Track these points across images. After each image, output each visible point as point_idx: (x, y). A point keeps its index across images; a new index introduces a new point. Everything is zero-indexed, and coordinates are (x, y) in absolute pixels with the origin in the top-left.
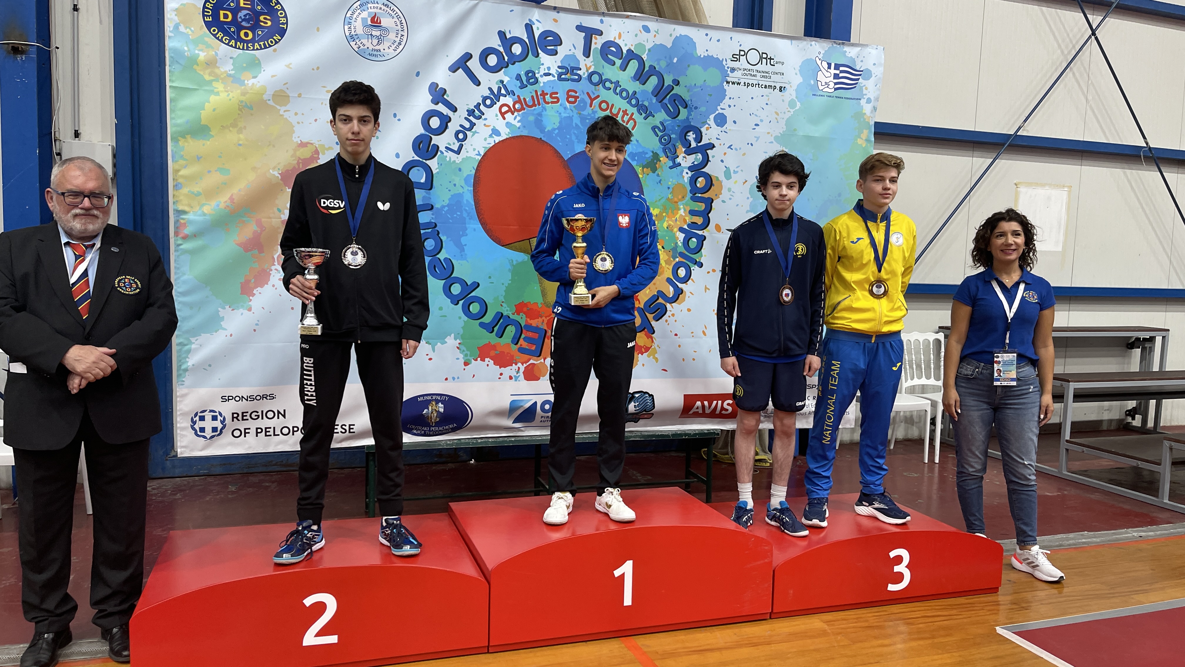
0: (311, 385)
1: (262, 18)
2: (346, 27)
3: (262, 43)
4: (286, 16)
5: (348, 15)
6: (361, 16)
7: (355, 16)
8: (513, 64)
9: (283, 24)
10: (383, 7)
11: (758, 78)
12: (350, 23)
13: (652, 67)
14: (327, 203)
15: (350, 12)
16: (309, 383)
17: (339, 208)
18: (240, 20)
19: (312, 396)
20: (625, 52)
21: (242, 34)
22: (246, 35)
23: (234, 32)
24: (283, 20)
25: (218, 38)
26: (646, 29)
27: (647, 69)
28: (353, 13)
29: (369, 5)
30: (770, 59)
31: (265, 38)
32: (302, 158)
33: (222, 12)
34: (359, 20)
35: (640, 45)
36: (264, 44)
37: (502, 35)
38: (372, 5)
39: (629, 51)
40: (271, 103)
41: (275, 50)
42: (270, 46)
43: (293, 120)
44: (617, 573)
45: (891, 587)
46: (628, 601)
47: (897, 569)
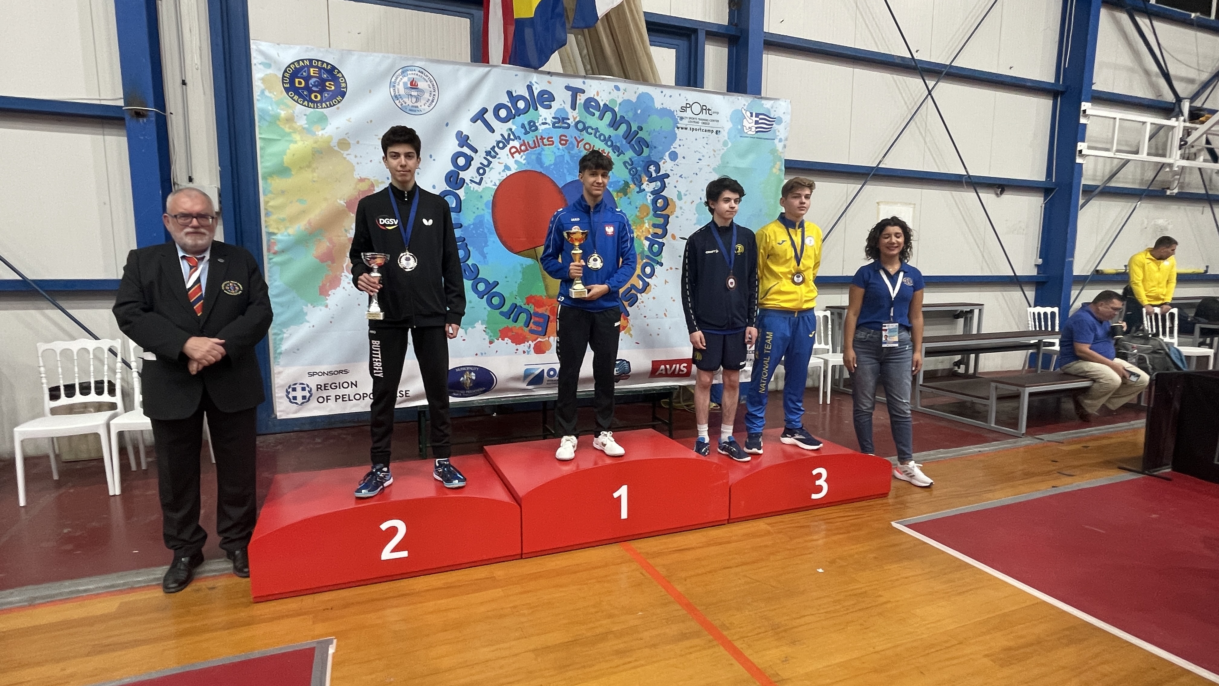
0: (378, 361)
1: (327, 84)
2: (392, 89)
3: (328, 103)
4: (345, 82)
5: (393, 80)
6: (403, 80)
7: (398, 81)
8: (519, 116)
9: (343, 88)
10: (419, 74)
11: (700, 124)
12: (394, 86)
13: (622, 117)
14: (385, 221)
15: (394, 78)
16: (377, 360)
17: (394, 225)
18: (311, 86)
19: (379, 370)
20: (602, 105)
21: (313, 96)
22: (316, 97)
23: (306, 95)
24: (343, 85)
25: (294, 100)
26: (617, 88)
27: (618, 118)
28: (397, 78)
29: (409, 72)
30: (709, 110)
31: (330, 99)
32: (362, 189)
33: (297, 80)
34: (401, 83)
35: (613, 101)
36: (330, 104)
37: (510, 93)
38: (411, 72)
39: (605, 105)
40: (336, 148)
41: (338, 108)
42: (334, 105)
43: (354, 161)
44: (616, 495)
45: (814, 496)
46: (624, 515)
47: (818, 483)
